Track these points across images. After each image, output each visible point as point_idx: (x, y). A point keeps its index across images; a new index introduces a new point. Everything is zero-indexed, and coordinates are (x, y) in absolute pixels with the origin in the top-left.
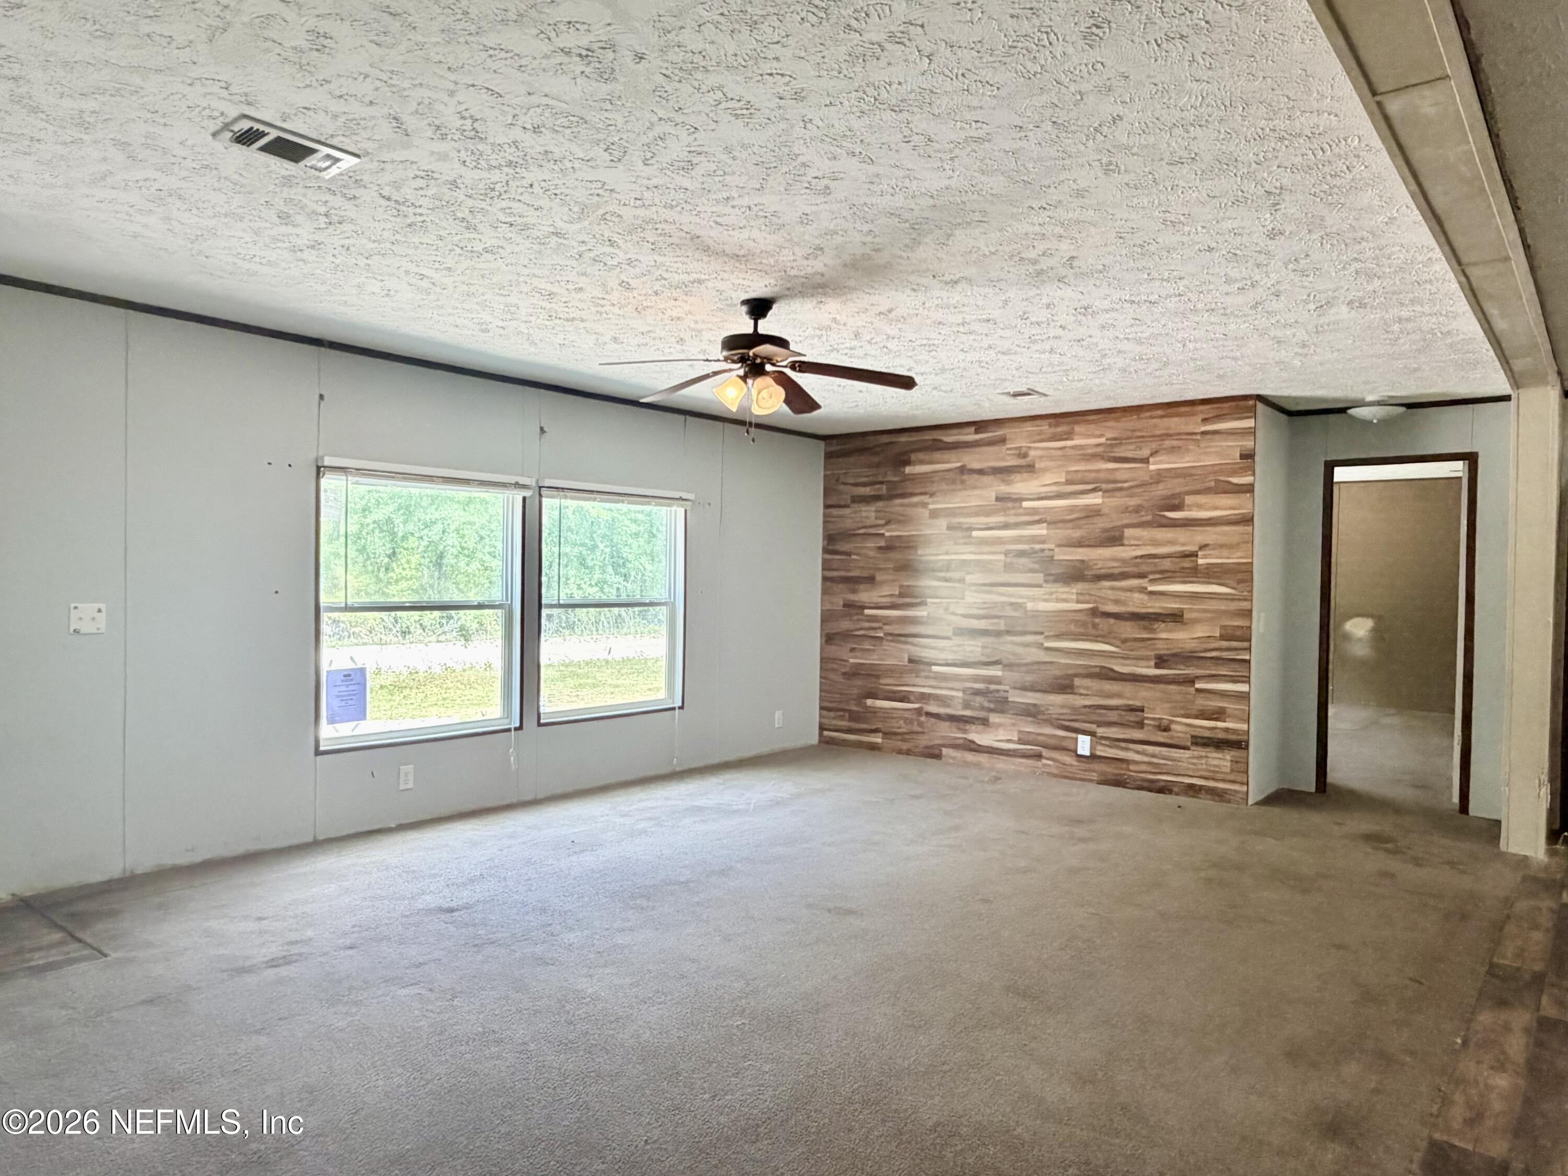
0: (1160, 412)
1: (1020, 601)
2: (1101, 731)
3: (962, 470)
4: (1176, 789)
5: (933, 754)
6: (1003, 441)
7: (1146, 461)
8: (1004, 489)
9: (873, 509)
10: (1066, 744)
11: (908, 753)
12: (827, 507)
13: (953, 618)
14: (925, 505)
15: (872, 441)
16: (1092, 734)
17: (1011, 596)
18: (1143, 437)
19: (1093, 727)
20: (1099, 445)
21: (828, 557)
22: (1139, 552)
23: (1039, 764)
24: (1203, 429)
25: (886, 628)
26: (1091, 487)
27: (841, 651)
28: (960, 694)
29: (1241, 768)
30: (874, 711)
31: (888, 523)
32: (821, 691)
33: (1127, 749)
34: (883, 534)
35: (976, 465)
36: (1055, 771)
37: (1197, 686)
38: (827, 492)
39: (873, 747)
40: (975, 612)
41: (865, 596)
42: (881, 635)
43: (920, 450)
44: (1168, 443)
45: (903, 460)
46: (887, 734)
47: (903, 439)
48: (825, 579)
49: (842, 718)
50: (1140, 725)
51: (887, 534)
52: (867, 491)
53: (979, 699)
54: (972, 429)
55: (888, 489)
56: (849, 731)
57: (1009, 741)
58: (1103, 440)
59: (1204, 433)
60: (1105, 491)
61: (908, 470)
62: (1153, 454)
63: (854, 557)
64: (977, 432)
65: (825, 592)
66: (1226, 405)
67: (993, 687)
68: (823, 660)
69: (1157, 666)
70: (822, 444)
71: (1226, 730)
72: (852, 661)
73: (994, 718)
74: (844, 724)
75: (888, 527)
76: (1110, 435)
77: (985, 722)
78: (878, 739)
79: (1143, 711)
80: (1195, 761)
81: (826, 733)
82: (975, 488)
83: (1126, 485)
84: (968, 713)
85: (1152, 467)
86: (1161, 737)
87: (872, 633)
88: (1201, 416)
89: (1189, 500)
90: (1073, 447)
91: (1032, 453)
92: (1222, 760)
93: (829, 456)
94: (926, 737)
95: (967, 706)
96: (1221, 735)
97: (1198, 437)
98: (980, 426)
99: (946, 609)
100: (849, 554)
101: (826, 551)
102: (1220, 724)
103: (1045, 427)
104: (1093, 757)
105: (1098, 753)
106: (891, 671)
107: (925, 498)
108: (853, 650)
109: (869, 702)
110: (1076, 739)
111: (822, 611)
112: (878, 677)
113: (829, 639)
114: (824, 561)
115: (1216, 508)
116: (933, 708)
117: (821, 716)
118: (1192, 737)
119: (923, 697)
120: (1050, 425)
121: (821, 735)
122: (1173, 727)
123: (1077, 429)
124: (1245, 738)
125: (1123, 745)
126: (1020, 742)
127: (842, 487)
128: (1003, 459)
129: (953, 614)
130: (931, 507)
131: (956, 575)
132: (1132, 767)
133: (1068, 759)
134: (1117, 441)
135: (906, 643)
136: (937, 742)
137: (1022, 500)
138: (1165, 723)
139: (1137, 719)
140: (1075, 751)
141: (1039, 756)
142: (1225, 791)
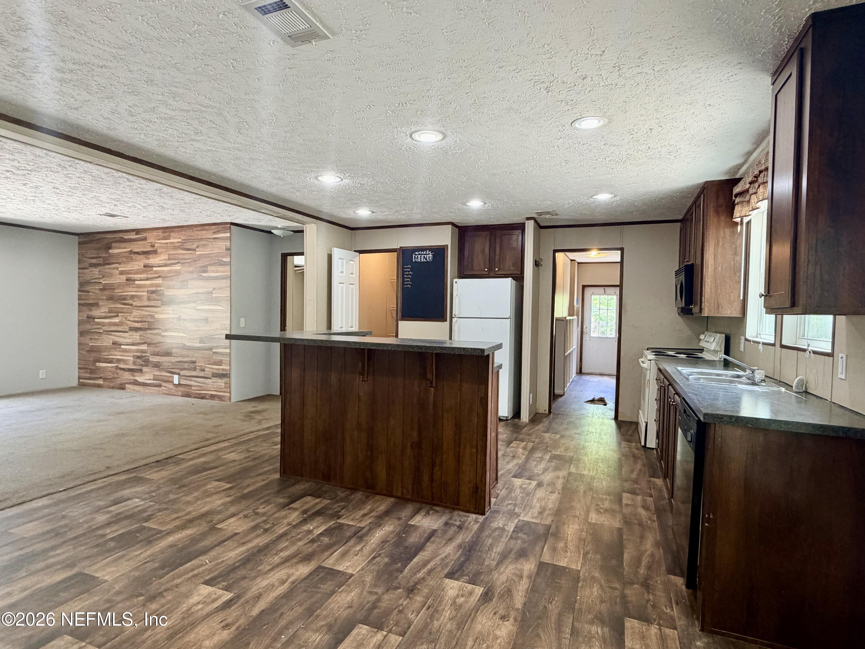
0: (199, 228)
1: (153, 314)
2: (182, 373)
3: (131, 252)
4: (207, 397)
5: (122, 387)
6: (145, 239)
7: (194, 250)
8: (147, 262)
9: (97, 270)
10: (170, 379)
11: (113, 388)
12: (79, 269)
13: (128, 322)
14: (117, 268)
15: (98, 236)
16: (179, 374)
17: (150, 312)
18: (194, 239)
19: (178, 371)
20: (179, 242)
21: (81, 293)
22: (193, 291)
23: (161, 389)
24: (214, 236)
25: (103, 328)
26: (177, 261)
27: (86, 340)
28: (131, 358)
29: (228, 386)
30: (99, 368)
31: (103, 277)
32: (79, 360)
33: (191, 380)
34: (101, 283)
35: (136, 250)
36: (166, 392)
37: (214, 351)
38: (80, 262)
39: (99, 386)
40: (137, 319)
41: (95, 313)
42: (101, 331)
43: (117, 242)
44: (203, 243)
45: (109, 247)
46: (105, 379)
47: (109, 236)
48: (79, 304)
49: (86, 372)
50: (195, 369)
51: (103, 282)
52: (94, 261)
53: (139, 360)
54: (134, 233)
55: (104, 261)
56: (90, 379)
57: (150, 379)
58: (180, 240)
59: (214, 238)
60: (182, 264)
61: (111, 251)
62: (197, 247)
63: (90, 293)
64: (136, 234)
65: (80, 311)
66: (221, 226)
67: (144, 354)
68: (79, 344)
69: (200, 342)
70: (77, 237)
71: (223, 369)
72: (90, 344)
73: (145, 369)
74: (88, 375)
75: (103, 279)
76: (183, 238)
77: (141, 371)
78: (101, 382)
79: (195, 363)
80: (213, 384)
81: (81, 380)
82: (136, 261)
83: (189, 261)
84: (134, 367)
85: (197, 253)
86: (201, 374)
87: (97, 331)
88: (212, 232)
89: (209, 268)
90: (171, 243)
91: (156, 245)
92: (221, 383)
93: (80, 243)
94: (119, 379)
95: (134, 363)
96: (221, 372)
97: (212, 240)
98: (137, 231)
99: (126, 318)
100: (88, 292)
101: (79, 291)
102: (221, 367)
103: (160, 233)
104: (179, 384)
105: (181, 383)
106: (107, 348)
107: (117, 265)
108: (91, 339)
109: (97, 364)
110: (173, 377)
111: (79, 320)
112: (100, 352)
113: (82, 333)
114: (79, 295)
115: (218, 272)
116: (122, 366)
117: (79, 372)
118: (213, 373)
119: (119, 361)
120: (162, 232)
121: (79, 381)
122: (206, 369)
123: (172, 234)
124: (229, 372)
125: (189, 378)
126: (154, 379)
127: (85, 259)
128: (146, 248)
129: (129, 320)
130: (120, 269)
131: (130, 302)
132: (193, 388)
133: (171, 386)
134: (185, 241)
135: (111, 335)
136: (124, 382)
137: (152, 267)
138: (203, 368)
139: (193, 367)
140: (173, 382)
141: (160, 386)
142: (223, 396)
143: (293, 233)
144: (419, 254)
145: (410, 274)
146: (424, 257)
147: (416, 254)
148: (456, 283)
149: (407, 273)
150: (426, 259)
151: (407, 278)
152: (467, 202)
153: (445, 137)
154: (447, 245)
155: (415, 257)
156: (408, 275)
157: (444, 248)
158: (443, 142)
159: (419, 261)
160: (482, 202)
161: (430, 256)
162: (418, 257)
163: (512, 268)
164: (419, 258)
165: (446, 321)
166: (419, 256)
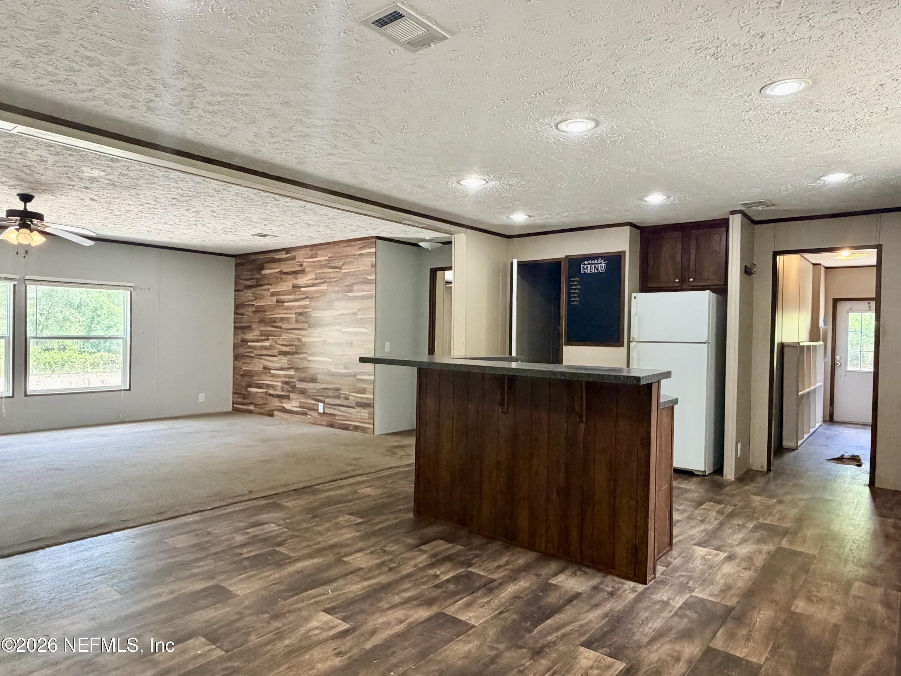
0: (345, 245)
1: (300, 337)
2: (327, 400)
3: (281, 272)
4: (351, 428)
5: (270, 414)
6: (294, 258)
7: (340, 268)
8: (296, 282)
9: (251, 292)
10: (314, 407)
11: (262, 414)
12: (236, 291)
13: (278, 346)
14: (268, 290)
15: (253, 257)
16: (323, 402)
17: (297, 335)
18: (340, 256)
19: (322, 398)
20: (325, 260)
21: (236, 316)
22: (339, 313)
23: (306, 418)
24: (359, 252)
25: (255, 352)
26: (323, 281)
27: (239, 364)
28: (280, 384)
29: (372, 416)
30: (250, 393)
31: (256, 299)
32: (234, 384)
33: (335, 409)
34: (254, 305)
35: (285, 270)
36: (312, 421)
37: (358, 377)
38: (236, 283)
39: (250, 412)
40: (285, 343)
41: (250, 336)
42: (253, 355)
43: (268, 262)
44: (349, 260)
45: (262, 268)
46: (256, 405)
47: (261, 257)
48: (235, 327)
49: (239, 397)
50: (339, 397)
51: (256, 304)
52: (248, 283)
53: (286, 386)
54: (284, 253)
55: (257, 282)
56: (243, 404)
57: (296, 407)
58: (327, 258)
59: (360, 255)
60: (328, 283)
61: (263, 272)
62: (343, 265)
63: (245, 316)
64: (286, 254)
65: (235, 334)
66: (367, 241)
67: (291, 380)
68: (235, 368)
69: (344, 368)
70: (234, 259)
71: (366, 398)
72: (244, 368)
73: (292, 395)
74: (240, 400)
75: (256, 301)
76: (329, 255)
77: (288, 397)
78: (252, 408)
79: (340, 390)
80: (357, 414)
81: (235, 405)
82: (285, 281)
83: (336, 279)
84: (282, 393)
85: (343, 271)
86: (345, 403)
87: (249, 354)
88: (358, 247)
89: (355, 287)
90: (318, 261)
91: (304, 264)
92: (364, 413)
93: (237, 265)
94: (267, 406)
95: (282, 389)
96: (365, 401)
97: (357, 257)
98: (287, 250)
99: (276, 342)
100: (243, 314)
101: (235, 313)
102: (364, 396)
103: (308, 251)
104: (324, 413)
105: (326, 411)
106: (257, 373)
107: (269, 286)
108: (244, 363)
109: (249, 389)
110: (318, 405)
111: (234, 344)
112: (252, 376)
113: (236, 357)
114: (235, 318)
115: (363, 291)
116: (271, 392)
117: (233, 397)
118: (357, 402)
119: (268, 386)
120: (310, 250)
121: (233, 406)
122: (350, 398)
123: (320, 252)
124: (372, 402)
125: (334, 407)
126: (300, 407)
127: (241, 281)
128: (294, 267)
129: (278, 344)
130: (271, 291)
131: (279, 324)
132: (337, 418)
133: (315, 414)
134: (331, 259)
135: (262, 359)
136: (273, 408)
137: (300, 287)
138: (347, 396)
139: (337, 394)
140: (318, 411)
141: (305, 414)
142: (366, 428)
143: (441, 245)
144: (589, 264)
145: (578, 289)
146: (595, 267)
147: (585, 264)
148: (635, 298)
149: (574, 287)
150: (597, 270)
151: (574, 293)
152: (644, 196)
153: (597, 124)
154: (624, 252)
155: (583, 267)
156: (575, 289)
157: (620, 256)
158: (597, 129)
159: (589, 272)
160: (664, 195)
161: (602, 266)
162: (587, 267)
163: (712, 277)
164: (589, 268)
165: (622, 345)
166: (589, 266)
